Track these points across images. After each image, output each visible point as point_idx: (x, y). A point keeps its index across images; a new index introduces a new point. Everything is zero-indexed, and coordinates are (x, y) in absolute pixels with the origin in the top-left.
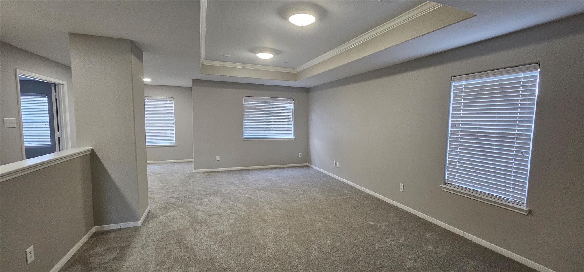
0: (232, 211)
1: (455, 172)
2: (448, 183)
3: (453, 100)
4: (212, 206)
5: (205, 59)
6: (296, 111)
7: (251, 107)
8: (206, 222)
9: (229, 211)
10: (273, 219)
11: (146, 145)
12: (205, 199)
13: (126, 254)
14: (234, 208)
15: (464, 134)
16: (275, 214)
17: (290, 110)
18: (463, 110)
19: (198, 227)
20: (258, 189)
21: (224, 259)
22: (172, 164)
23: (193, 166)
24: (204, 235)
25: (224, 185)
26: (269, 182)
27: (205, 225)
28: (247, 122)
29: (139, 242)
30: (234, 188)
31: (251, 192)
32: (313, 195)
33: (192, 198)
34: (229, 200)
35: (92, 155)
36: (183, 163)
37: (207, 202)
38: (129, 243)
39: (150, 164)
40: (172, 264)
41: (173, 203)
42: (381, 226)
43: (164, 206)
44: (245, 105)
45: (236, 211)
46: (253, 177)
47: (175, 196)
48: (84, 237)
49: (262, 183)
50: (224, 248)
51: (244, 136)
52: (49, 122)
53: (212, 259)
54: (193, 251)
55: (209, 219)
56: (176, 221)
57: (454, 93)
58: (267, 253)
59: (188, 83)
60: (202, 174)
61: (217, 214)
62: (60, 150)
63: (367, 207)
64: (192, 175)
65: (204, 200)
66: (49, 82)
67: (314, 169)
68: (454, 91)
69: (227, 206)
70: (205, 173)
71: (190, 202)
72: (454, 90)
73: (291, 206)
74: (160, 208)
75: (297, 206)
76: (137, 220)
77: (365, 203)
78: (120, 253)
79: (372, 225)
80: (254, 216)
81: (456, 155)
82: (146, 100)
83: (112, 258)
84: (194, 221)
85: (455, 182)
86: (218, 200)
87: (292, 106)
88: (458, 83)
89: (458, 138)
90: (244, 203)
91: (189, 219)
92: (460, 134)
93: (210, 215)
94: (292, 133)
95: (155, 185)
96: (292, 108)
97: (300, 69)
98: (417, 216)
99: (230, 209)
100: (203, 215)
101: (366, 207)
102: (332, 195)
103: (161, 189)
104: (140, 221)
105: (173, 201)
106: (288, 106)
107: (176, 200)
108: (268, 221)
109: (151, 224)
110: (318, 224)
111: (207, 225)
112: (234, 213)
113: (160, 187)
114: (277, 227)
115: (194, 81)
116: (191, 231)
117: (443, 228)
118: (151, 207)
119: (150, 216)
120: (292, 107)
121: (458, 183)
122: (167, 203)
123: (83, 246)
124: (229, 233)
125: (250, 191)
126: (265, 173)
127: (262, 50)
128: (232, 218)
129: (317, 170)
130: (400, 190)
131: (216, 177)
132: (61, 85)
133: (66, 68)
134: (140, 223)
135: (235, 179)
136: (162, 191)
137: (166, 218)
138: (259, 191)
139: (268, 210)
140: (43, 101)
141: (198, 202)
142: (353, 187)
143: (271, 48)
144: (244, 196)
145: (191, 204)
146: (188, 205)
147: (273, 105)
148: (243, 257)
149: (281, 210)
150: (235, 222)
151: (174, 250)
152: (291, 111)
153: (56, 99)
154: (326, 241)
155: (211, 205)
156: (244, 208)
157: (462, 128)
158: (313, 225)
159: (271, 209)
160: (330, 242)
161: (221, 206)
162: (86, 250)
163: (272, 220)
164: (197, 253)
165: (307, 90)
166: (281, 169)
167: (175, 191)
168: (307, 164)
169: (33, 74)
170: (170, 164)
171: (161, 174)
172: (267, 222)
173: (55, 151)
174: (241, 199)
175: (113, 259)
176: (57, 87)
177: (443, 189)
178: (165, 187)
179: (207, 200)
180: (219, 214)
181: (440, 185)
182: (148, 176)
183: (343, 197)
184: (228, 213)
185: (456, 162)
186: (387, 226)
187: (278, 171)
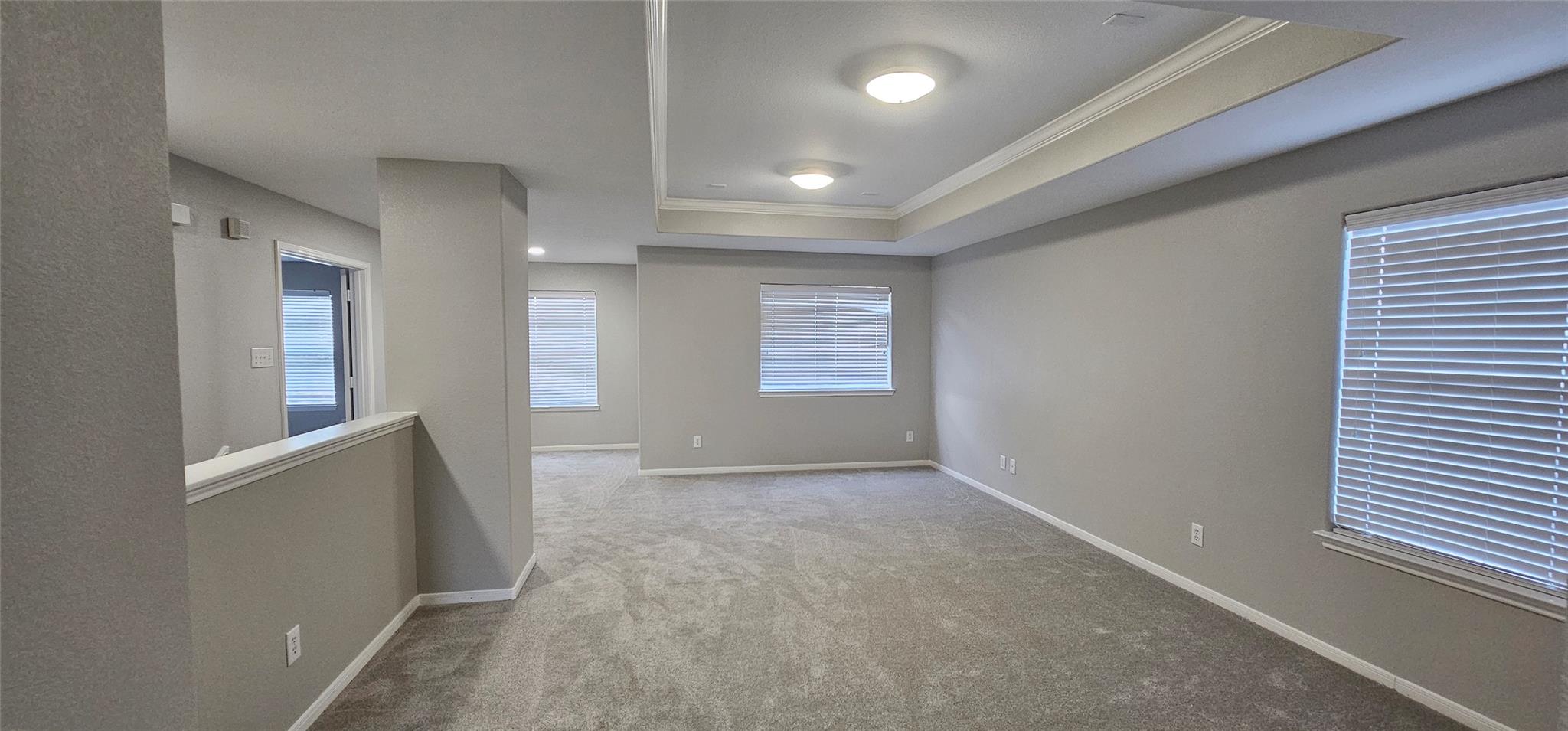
0: (727, 578)
1: (1365, 495)
2: (1343, 528)
3: (1352, 283)
4: (678, 561)
5: (668, 196)
6: (898, 320)
7: (777, 310)
8: (661, 600)
9: (719, 577)
10: (828, 602)
11: (531, 406)
12: (662, 542)
13: (481, 662)
14: (731, 569)
15: (1386, 380)
16: (835, 589)
17: (882, 318)
18: (1384, 311)
19: (644, 611)
20: (794, 524)
21: (701, 694)
22: (589, 454)
23: (637, 460)
24: (657, 632)
25: (710, 510)
26: (823, 507)
27: (660, 607)
28: (770, 350)
29: (510, 636)
30: (733, 518)
31: (777, 530)
32: (940, 547)
33: (632, 540)
34: (719, 549)
35: (417, 430)
36: (615, 452)
37: (666, 551)
38: (489, 637)
39: (540, 453)
40: (581, 694)
41: (589, 551)
42: (1130, 641)
43: (567, 556)
44: (764, 305)
45: (737, 577)
46: (781, 492)
47: (594, 532)
48: (396, 618)
49: (805, 510)
50: (702, 667)
51: (762, 387)
52: (332, 353)
53: (673, 693)
54: (629, 667)
55: (669, 593)
56: (594, 592)
57: (1353, 262)
58: (806, 688)
59: (630, 256)
60: (659, 482)
61: (689, 581)
62: (353, 419)
63: (1093, 586)
64: (634, 484)
65: (660, 546)
66: (336, 265)
67: (947, 475)
68: (1352, 256)
69: (714, 564)
70: (664, 479)
71: (627, 549)
72: (1353, 252)
73: (878, 573)
74: (559, 560)
75: (894, 572)
76: (508, 584)
77: (1088, 574)
78: (469, 659)
79: (1102, 638)
80: (779, 592)
81: (1366, 445)
82: (533, 298)
83: (451, 669)
84: (636, 594)
85: (1362, 524)
86: (693, 549)
87: (886, 306)
88: (1364, 233)
89: (1369, 394)
90: (758, 558)
91: (622, 591)
92: (1375, 382)
93: (674, 584)
94: (886, 379)
95: (550, 504)
96: (886, 311)
97: (904, 209)
98: (1245, 620)
99: (722, 571)
100: (656, 583)
101: (1089, 585)
102: (994, 547)
103: (563, 514)
104: (512, 589)
105: (588, 543)
106: (877, 306)
107: (595, 543)
108: (816, 607)
109: (538, 598)
110: (949, 625)
111: (665, 608)
112: (730, 582)
113: (560, 510)
114: (837, 624)
115: (644, 250)
116: (627, 618)
117: (1326, 659)
118: (539, 555)
119: (536, 579)
120: (887, 308)
121: (1372, 526)
122: (577, 550)
123: (393, 637)
124: (715, 630)
125: (774, 528)
126: (817, 482)
127: (805, 166)
128: (726, 594)
129: (955, 480)
130: (1193, 541)
131: (691, 489)
132: (359, 272)
133: (370, 232)
134: (513, 592)
135: (736, 495)
136: (564, 520)
137: (571, 585)
138: (797, 529)
139: (817, 580)
140: (322, 306)
141: (646, 550)
142: (1054, 529)
143: (827, 161)
144: (758, 539)
145: (629, 554)
146: (623, 556)
147: (836, 305)
148: (747, 693)
149: (852, 580)
150: (732, 605)
151: (587, 661)
152: (885, 320)
153: (349, 303)
154: (968, 672)
155: (676, 559)
156: (755, 569)
157: (1381, 364)
158: (934, 626)
159: (826, 578)
160: (979, 673)
161: (703, 562)
162: (400, 648)
163: (826, 605)
164: (638, 674)
165: (927, 264)
166: (858, 474)
167: (594, 520)
168: (930, 462)
169: (306, 249)
170: (585, 455)
171: (563, 477)
172: (813, 609)
173: (343, 420)
174: (749, 547)
175: (455, 673)
176: (351, 275)
177: (1324, 544)
178: (572, 511)
179: (668, 546)
180: (695, 583)
181: (1314, 532)
182: (533, 481)
183: (1025, 555)
184: (716, 581)
185: (1365, 465)
186: (1150, 642)
187: (850, 478)
